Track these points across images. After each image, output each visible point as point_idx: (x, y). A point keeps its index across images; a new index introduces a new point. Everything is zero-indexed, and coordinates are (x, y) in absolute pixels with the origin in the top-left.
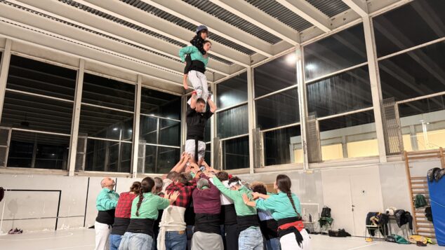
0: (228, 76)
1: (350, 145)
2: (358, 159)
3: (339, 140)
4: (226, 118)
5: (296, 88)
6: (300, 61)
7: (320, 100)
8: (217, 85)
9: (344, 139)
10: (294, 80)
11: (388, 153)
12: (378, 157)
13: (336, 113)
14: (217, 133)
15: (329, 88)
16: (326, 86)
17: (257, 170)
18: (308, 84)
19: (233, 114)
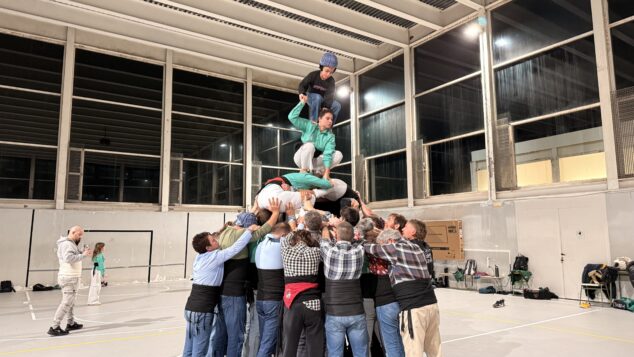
0: (375, 63)
1: (564, 162)
2: (574, 184)
3: (546, 154)
4: (373, 126)
5: (479, 76)
6: (485, 34)
7: (516, 94)
8: (360, 76)
9: (554, 152)
10: (476, 65)
11: (621, 175)
12: (604, 180)
13: (540, 114)
14: (361, 148)
15: (531, 75)
16: (525, 70)
17: (419, 201)
18: (496, 70)
19: (384, 119)
